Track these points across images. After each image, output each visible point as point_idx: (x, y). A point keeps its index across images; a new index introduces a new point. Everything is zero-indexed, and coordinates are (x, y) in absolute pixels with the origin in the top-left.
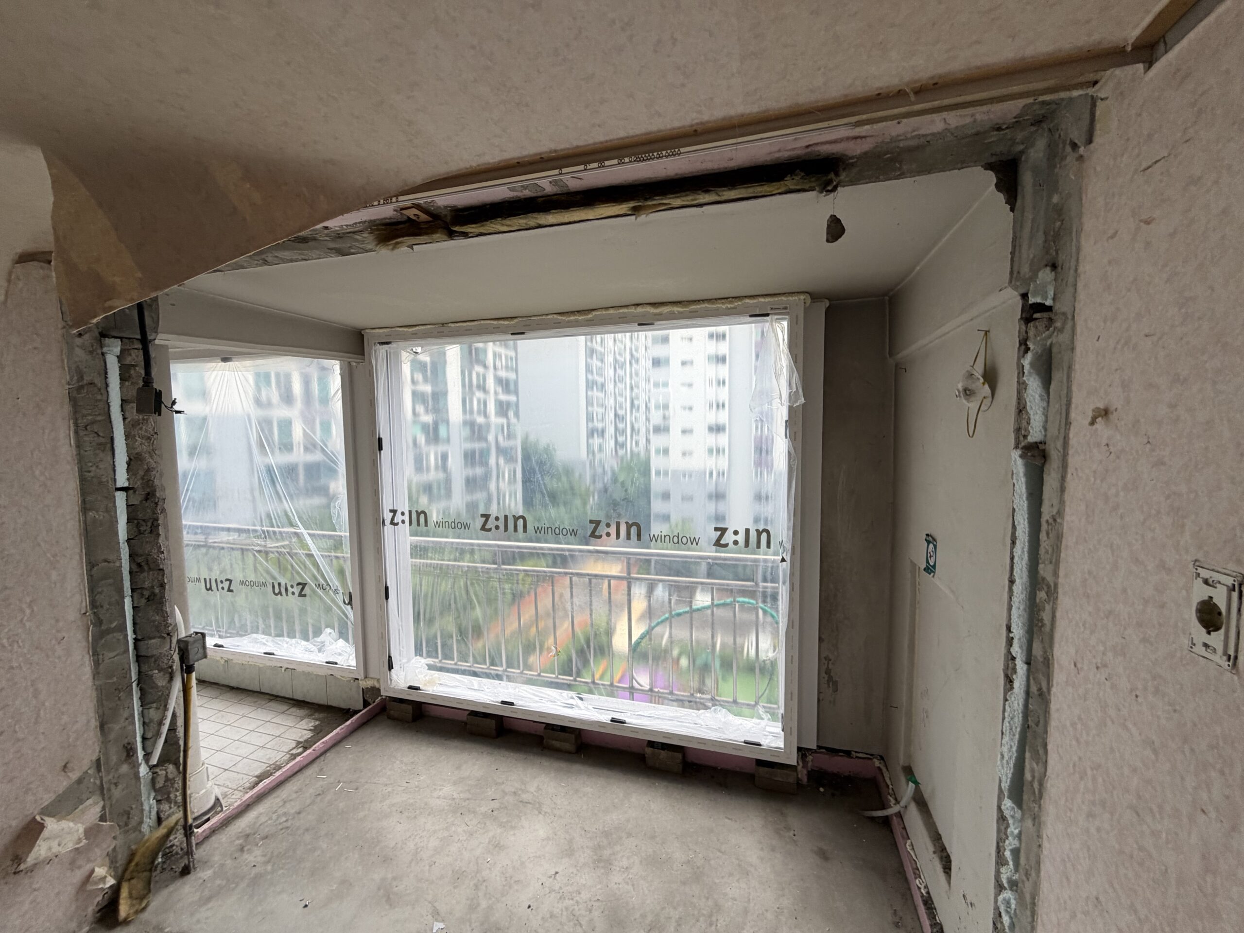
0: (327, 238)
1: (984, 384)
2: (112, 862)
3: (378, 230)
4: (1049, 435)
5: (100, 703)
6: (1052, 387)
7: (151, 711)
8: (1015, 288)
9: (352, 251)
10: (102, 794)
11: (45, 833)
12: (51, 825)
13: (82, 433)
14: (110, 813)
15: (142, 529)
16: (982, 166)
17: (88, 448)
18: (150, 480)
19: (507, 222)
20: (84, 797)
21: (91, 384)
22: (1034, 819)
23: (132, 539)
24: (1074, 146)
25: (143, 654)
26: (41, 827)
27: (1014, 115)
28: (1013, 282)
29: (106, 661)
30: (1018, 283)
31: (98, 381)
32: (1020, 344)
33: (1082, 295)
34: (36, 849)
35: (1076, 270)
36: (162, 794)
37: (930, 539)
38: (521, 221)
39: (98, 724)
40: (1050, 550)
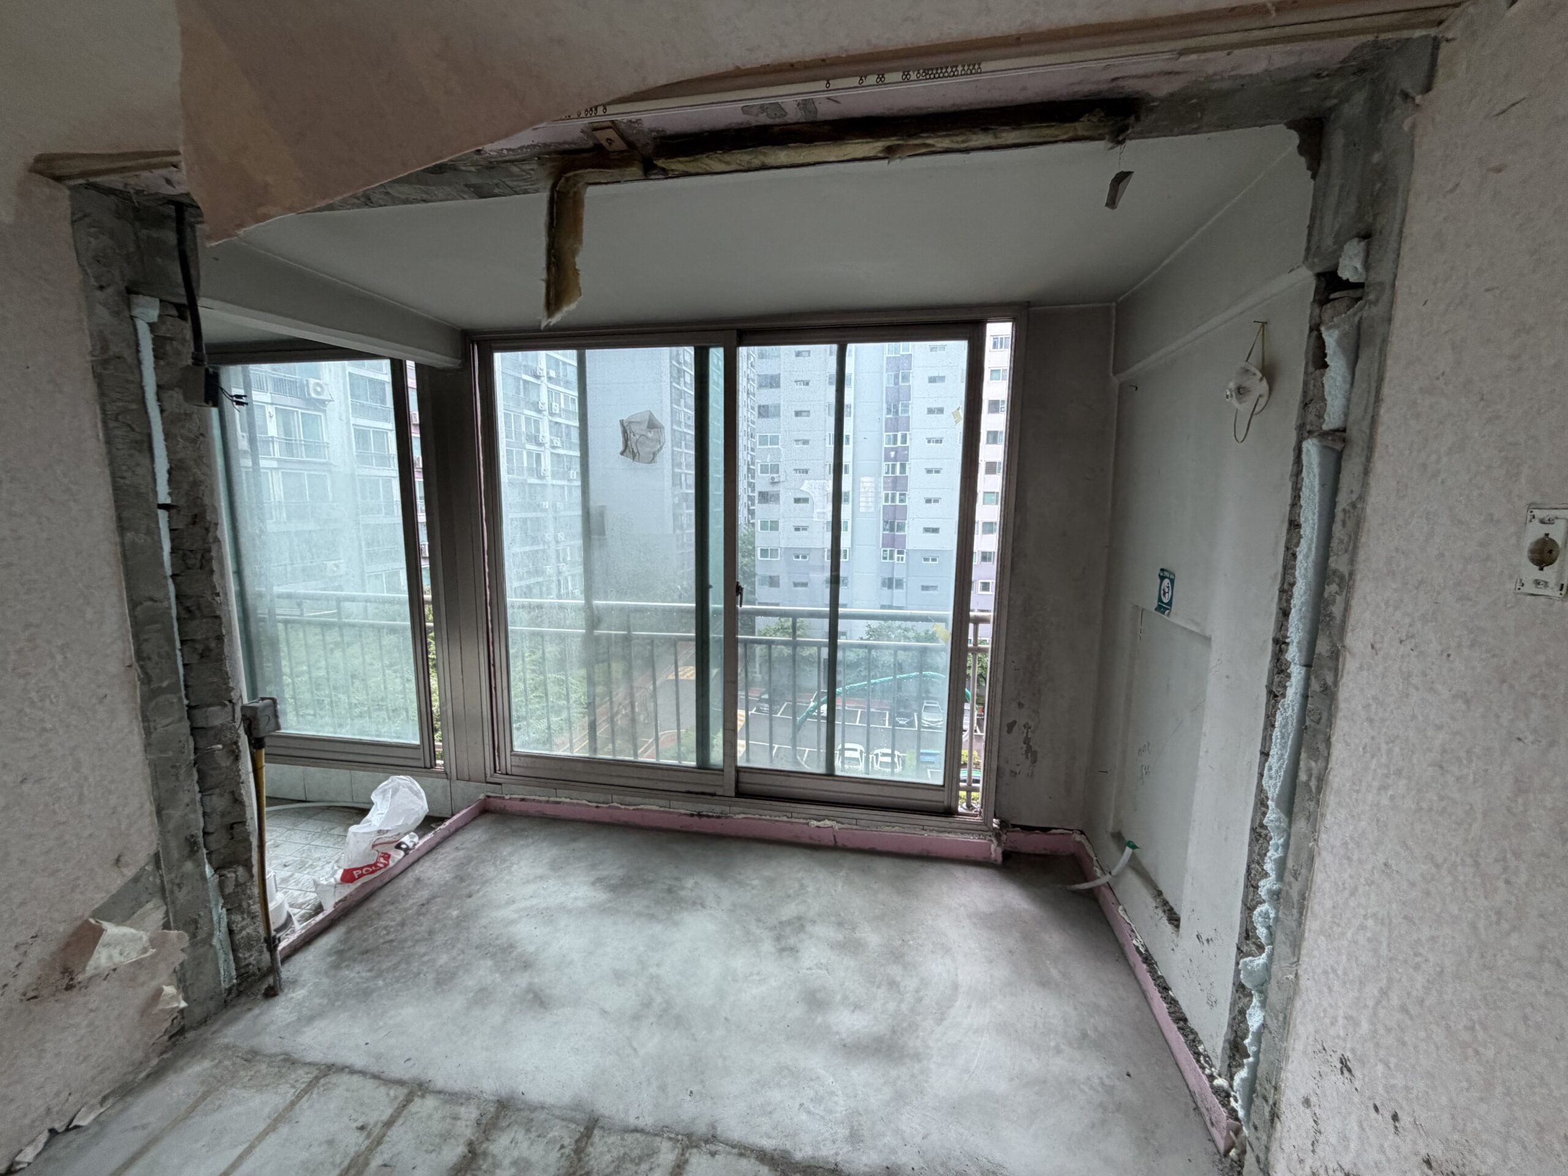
0: (473, 169)
1: (1261, 380)
2: (180, 981)
3: (550, 160)
4: (1351, 419)
5: (155, 784)
6: (1360, 365)
7: (214, 798)
8: (1311, 267)
9: (496, 191)
10: (164, 897)
11: (104, 938)
12: (111, 930)
13: (112, 424)
14: (175, 921)
15: (190, 562)
16: (1286, 124)
17: (120, 446)
18: (197, 498)
19: (727, 157)
20: (144, 898)
21: (119, 358)
22: (1308, 819)
23: (177, 575)
24: (1406, 96)
25: (200, 725)
26: (100, 931)
27: (1341, 59)
28: (1310, 260)
29: (160, 730)
30: (1316, 260)
31: (127, 354)
32: (1311, 330)
33: (1406, 261)
34: (95, 956)
35: (1401, 232)
36: (234, 903)
37: (1166, 574)
38: (744, 157)
39: (154, 809)
40: (1346, 539)
